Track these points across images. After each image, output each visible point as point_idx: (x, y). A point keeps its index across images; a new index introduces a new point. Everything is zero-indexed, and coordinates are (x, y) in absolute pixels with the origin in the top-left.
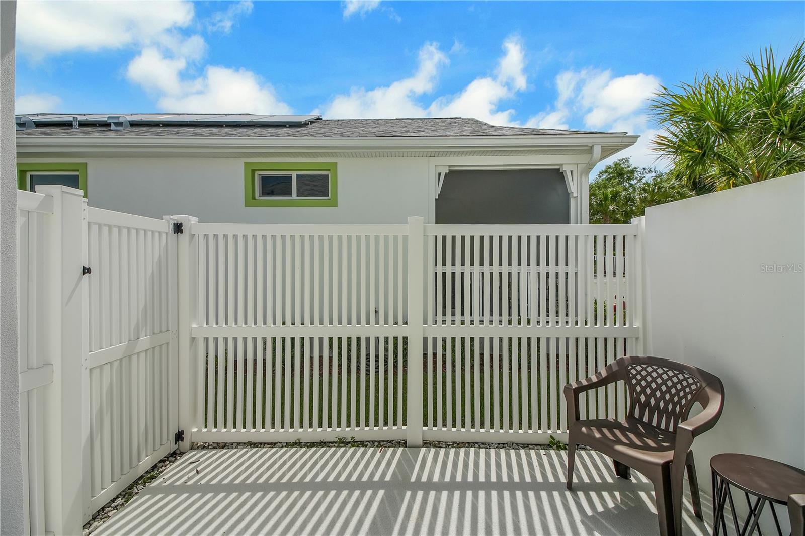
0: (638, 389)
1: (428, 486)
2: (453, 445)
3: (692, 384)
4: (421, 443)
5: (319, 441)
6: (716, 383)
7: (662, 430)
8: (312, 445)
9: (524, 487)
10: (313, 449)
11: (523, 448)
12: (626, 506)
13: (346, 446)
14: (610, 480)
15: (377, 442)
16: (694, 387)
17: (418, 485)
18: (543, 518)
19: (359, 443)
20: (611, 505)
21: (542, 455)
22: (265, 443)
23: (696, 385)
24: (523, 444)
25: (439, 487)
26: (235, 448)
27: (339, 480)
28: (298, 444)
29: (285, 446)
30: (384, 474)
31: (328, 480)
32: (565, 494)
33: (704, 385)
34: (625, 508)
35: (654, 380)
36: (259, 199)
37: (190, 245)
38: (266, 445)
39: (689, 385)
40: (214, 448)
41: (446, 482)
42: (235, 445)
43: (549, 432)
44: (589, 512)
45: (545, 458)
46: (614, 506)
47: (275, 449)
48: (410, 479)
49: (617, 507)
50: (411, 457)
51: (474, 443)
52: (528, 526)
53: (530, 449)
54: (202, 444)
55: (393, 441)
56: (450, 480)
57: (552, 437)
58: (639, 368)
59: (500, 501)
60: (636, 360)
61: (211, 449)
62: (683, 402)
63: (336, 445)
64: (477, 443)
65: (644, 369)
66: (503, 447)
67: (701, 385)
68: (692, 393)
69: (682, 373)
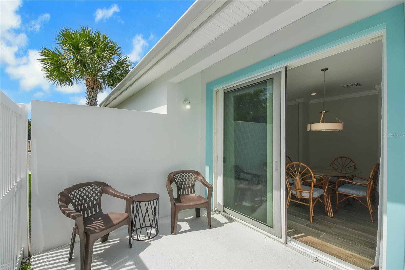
16: (99, 189)
58: (73, 193)
60: (70, 190)
62: (97, 198)
67: (101, 187)
68: (99, 192)
69: (91, 186)
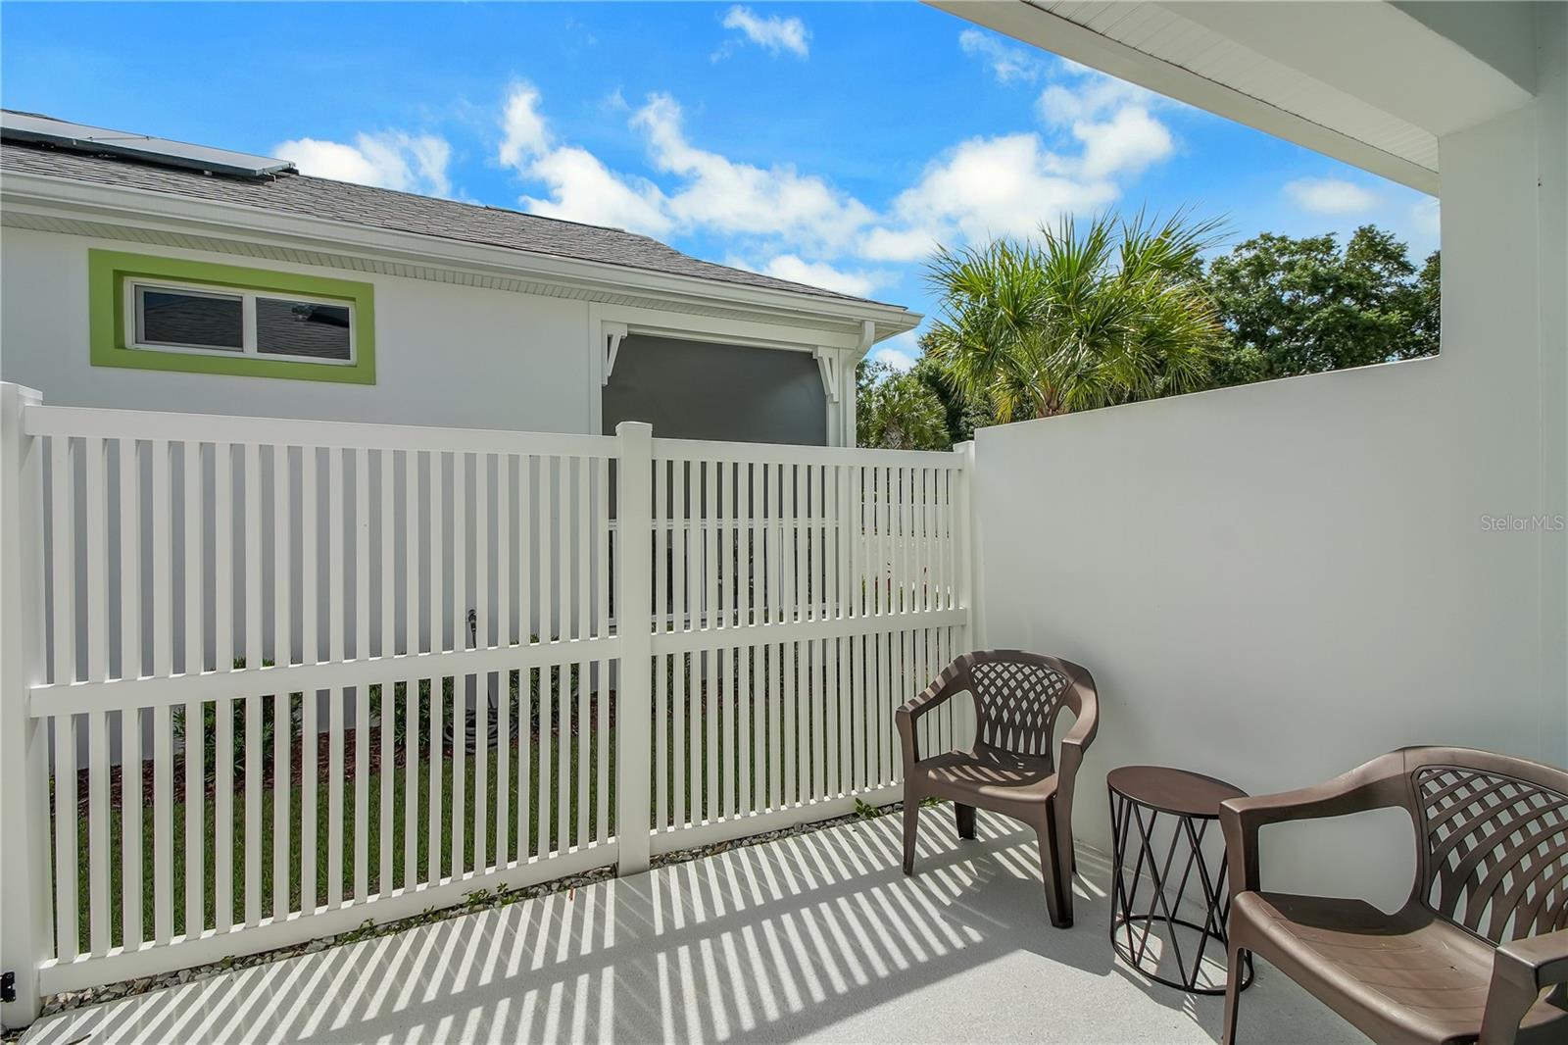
0: (987, 699)
1: (692, 934)
2: (704, 851)
3: (1056, 682)
4: (647, 861)
5: (422, 912)
6: (1083, 676)
7: (1021, 754)
8: (405, 925)
9: (845, 889)
10: (413, 933)
11: (819, 828)
12: (985, 878)
13: (488, 908)
14: (953, 847)
15: (555, 881)
16: (1058, 686)
17: (671, 940)
18: (891, 928)
19: (518, 893)
20: (968, 882)
21: (851, 832)
22: (273, 952)
23: (1062, 682)
24: (816, 823)
25: (713, 929)
26: (188, 981)
27: (507, 976)
28: (370, 931)
29: (334, 944)
30: (598, 937)
31: (481, 983)
32: (904, 883)
33: (1071, 682)
34: (984, 881)
35: (993, 682)
36: (138, 351)
37: (21, 465)
38: (277, 955)
39: (1052, 684)
40: (119, 996)
41: (720, 917)
42: (183, 976)
43: (854, 793)
44: (947, 902)
45: (856, 836)
46: (971, 882)
47: (307, 959)
48: (654, 931)
49: (976, 882)
50: (639, 893)
51: (740, 840)
52: (875, 947)
53: (828, 827)
54: (70, 996)
55: (586, 873)
56: (727, 912)
57: (857, 800)
58: (986, 669)
59: (820, 921)
60: (981, 657)
61: (108, 1000)
62: (1047, 709)
63: (466, 910)
64: (746, 838)
65: (993, 669)
66: (788, 835)
67: (1067, 682)
68: (1056, 695)
69: (1042, 668)
